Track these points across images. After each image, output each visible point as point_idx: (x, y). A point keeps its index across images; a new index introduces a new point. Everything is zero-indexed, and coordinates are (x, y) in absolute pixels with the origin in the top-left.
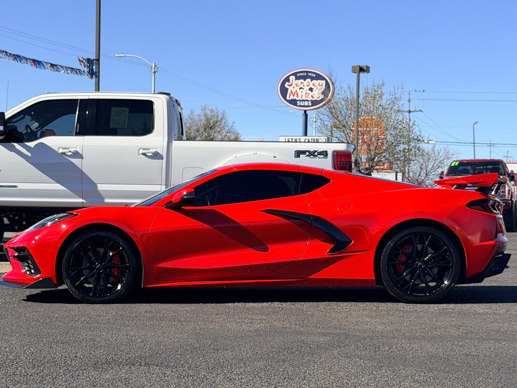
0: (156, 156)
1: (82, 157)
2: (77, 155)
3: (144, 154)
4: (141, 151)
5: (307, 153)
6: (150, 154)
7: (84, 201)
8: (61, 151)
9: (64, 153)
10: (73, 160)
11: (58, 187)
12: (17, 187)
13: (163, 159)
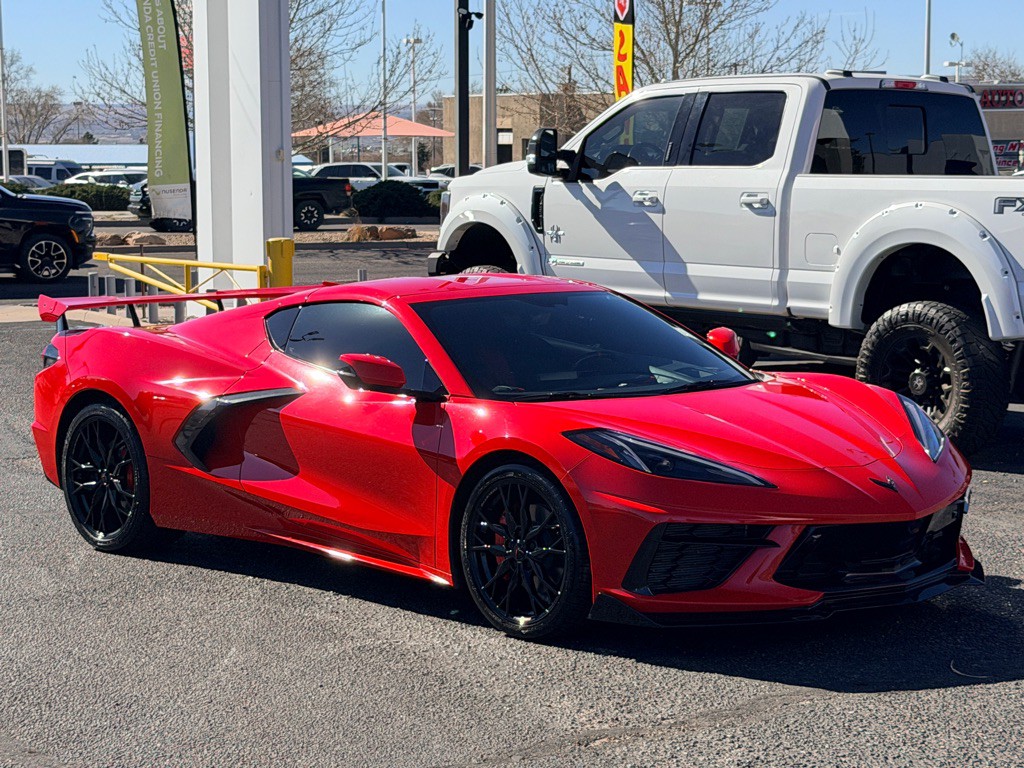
0: (766, 209)
1: (663, 212)
2: (657, 205)
3: (749, 205)
4: (745, 198)
5: (1019, 204)
6: (756, 206)
7: (668, 295)
8: (637, 197)
9: (641, 203)
10: (652, 216)
11: (634, 266)
12: (583, 265)
13: (775, 215)
